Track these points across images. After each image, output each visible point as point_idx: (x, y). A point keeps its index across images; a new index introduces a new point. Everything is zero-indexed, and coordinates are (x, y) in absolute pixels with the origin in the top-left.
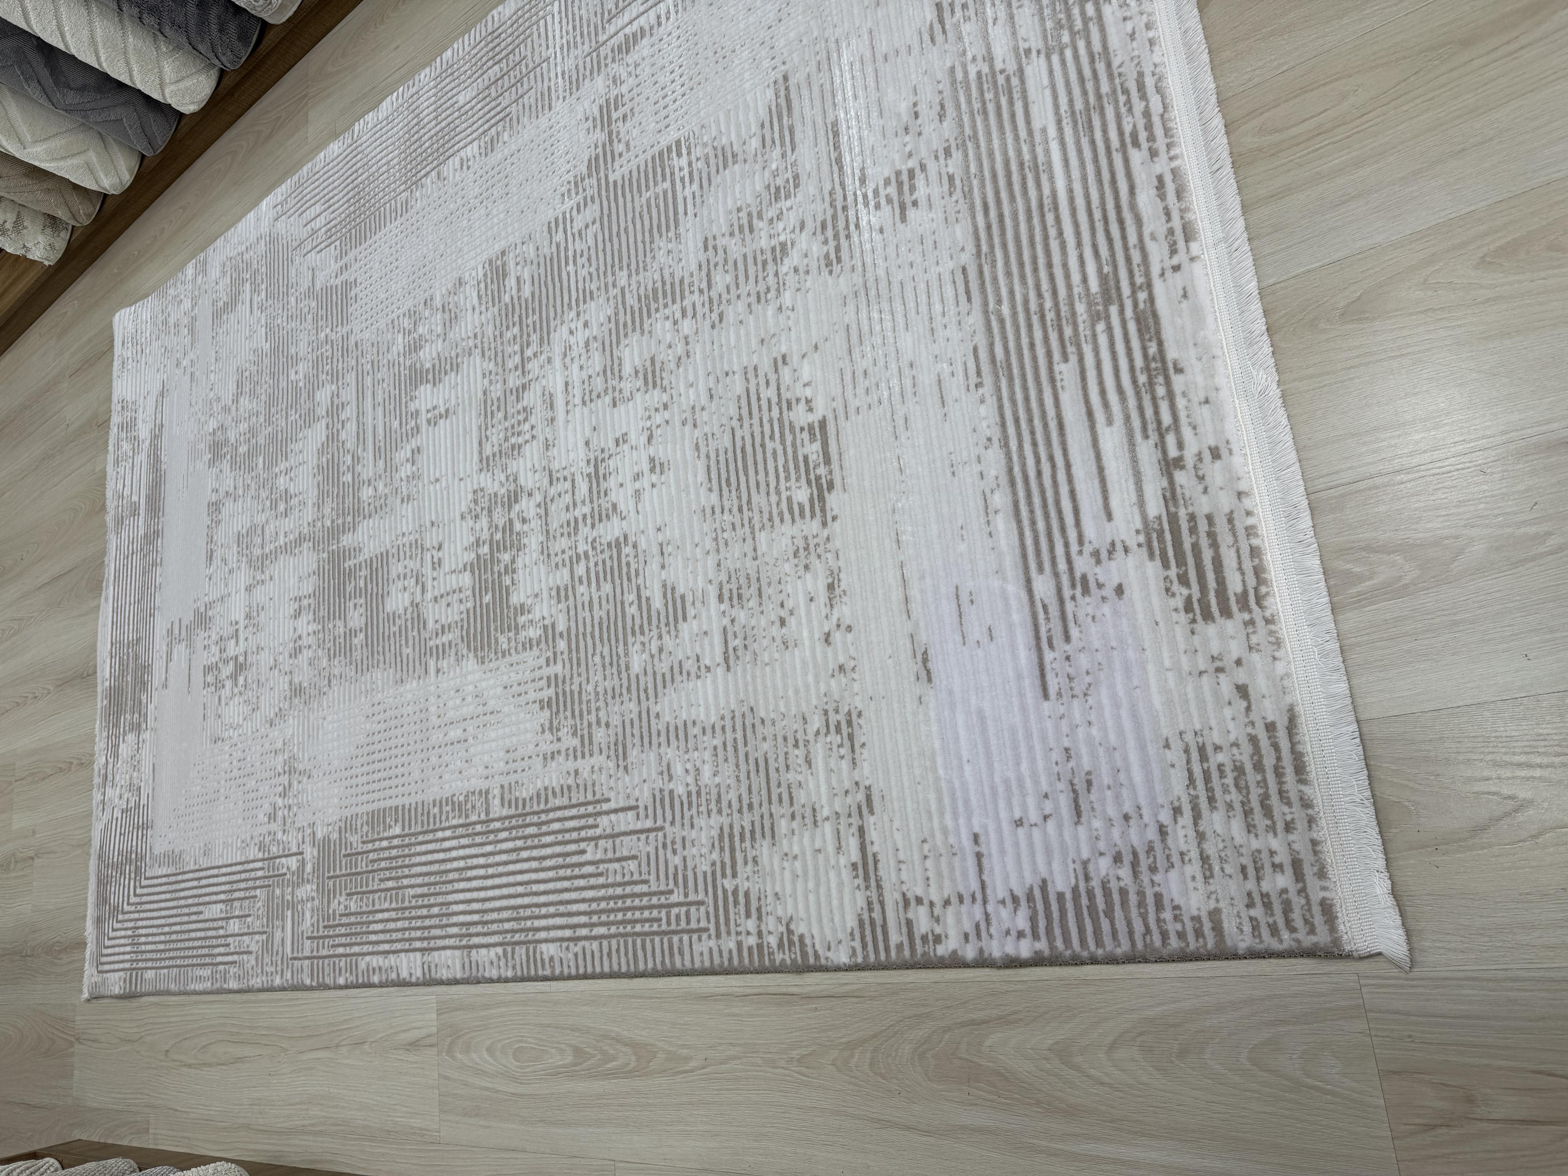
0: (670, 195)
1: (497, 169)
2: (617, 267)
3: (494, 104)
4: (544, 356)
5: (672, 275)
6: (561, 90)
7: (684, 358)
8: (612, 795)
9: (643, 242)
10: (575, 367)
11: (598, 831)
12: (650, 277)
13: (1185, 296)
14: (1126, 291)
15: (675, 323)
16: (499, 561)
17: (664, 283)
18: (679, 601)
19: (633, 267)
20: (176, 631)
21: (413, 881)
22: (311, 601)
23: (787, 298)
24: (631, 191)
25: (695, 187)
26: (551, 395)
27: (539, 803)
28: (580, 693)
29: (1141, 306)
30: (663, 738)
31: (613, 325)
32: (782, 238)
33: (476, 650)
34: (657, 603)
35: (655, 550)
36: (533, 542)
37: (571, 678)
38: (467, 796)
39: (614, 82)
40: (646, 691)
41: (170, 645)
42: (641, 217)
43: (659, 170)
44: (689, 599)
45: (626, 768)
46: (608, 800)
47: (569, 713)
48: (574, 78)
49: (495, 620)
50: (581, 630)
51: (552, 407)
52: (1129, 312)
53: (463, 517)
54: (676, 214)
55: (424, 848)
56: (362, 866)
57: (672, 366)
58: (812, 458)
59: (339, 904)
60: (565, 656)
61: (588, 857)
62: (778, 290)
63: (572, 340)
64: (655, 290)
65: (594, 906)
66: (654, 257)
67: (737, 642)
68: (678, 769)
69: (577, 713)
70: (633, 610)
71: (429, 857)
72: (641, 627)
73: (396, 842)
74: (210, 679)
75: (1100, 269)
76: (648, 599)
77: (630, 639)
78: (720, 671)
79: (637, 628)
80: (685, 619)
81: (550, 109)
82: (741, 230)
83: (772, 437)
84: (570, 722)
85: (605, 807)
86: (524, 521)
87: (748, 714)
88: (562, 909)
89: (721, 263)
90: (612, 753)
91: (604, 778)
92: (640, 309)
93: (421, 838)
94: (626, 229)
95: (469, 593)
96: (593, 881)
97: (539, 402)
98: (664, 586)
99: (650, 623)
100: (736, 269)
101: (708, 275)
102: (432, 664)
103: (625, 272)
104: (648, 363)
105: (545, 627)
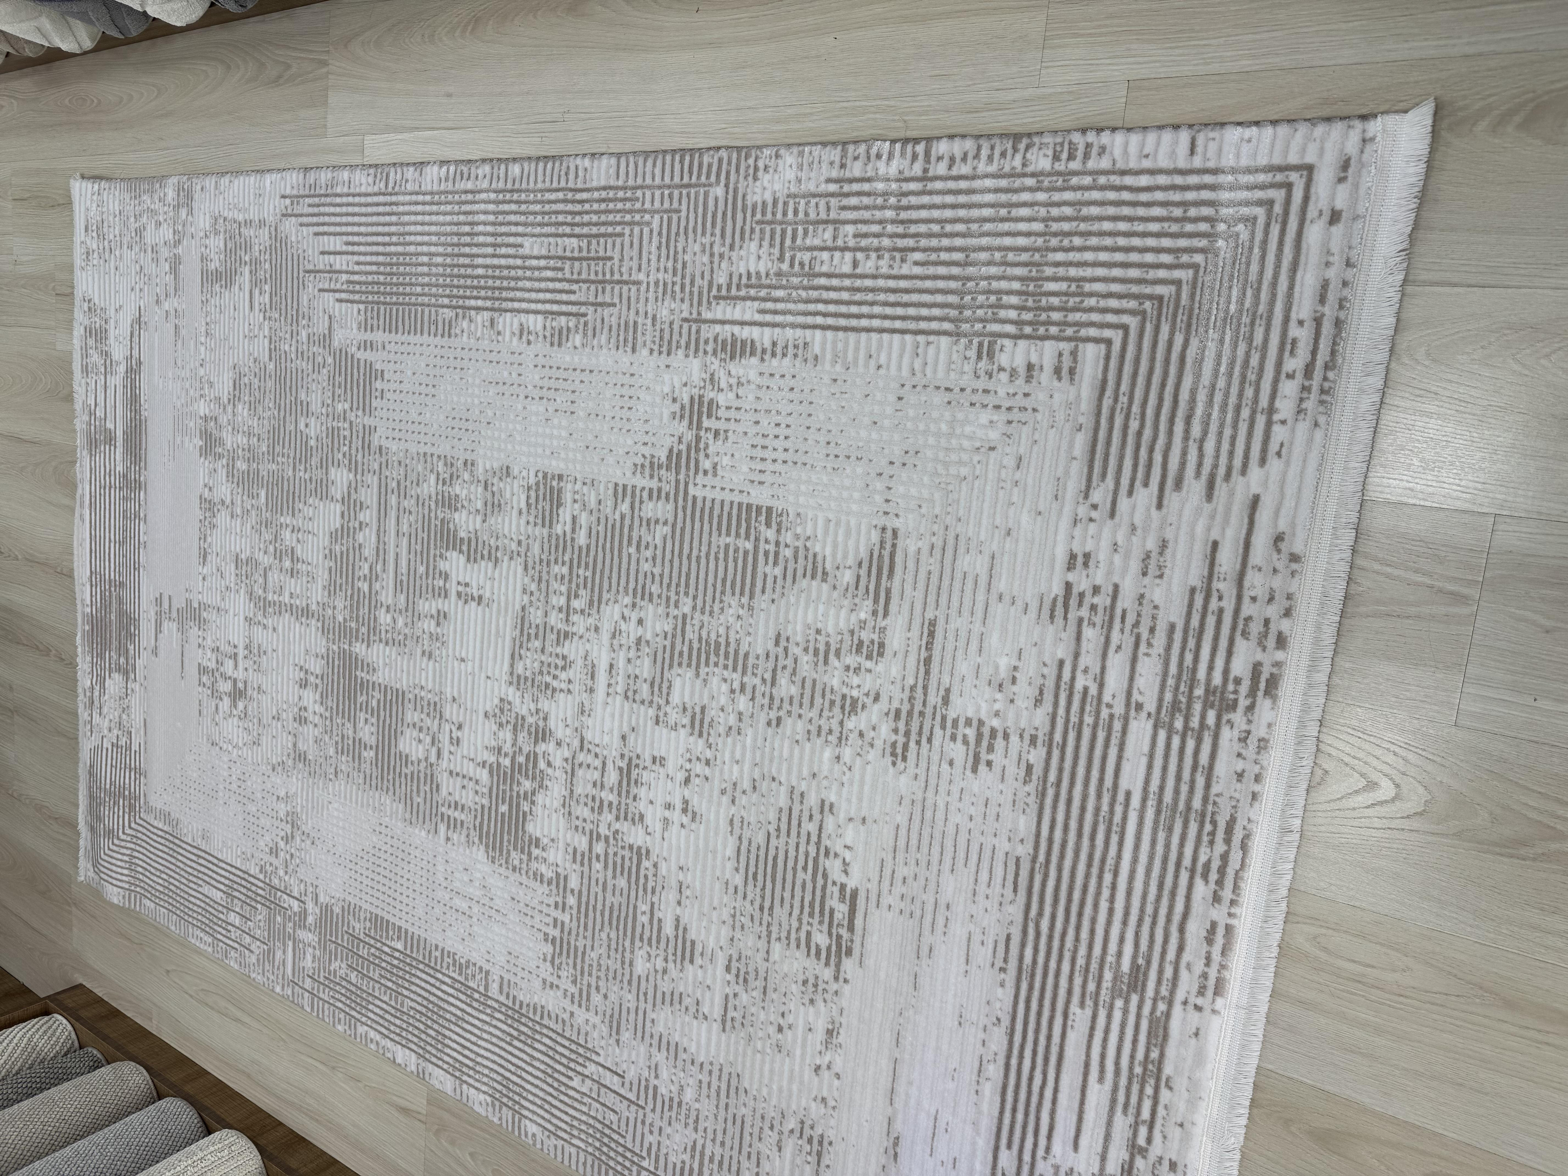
0: (750, 559)
1: (562, 374)
2: (682, 589)
3: (566, 286)
4: (590, 620)
5: (738, 642)
6: (648, 338)
7: (734, 732)
8: (601, 1052)
9: (714, 586)
10: (622, 656)
11: (586, 1072)
12: (715, 627)
13: (1196, 1034)
14: (1150, 992)
15: (733, 691)
16: (519, 783)
17: (728, 644)
18: (688, 944)
19: (699, 603)
20: (166, 605)
21: (412, 996)
22: (318, 681)
23: (847, 753)
24: (711, 523)
25: (778, 571)
26: (593, 666)
27: (535, 1013)
28: (584, 953)
29: (1158, 1014)
30: (655, 1042)
31: (668, 643)
32: (855, 693)
33: (487, 846)
34: (668, 929)
35: (674, 884)
36: (556, 790)
37: (578, 935)
38: (468, 962)
39: (712, 380)
40: (645, 994)
41: (159, 614)
42: (717, 559)
43: (744, 524)
44: (699, 948)
45: (618, 1041)
46: (598, 1054)
47: (571, 962)
48: (667, 336)
49: (509, 833)
50: (592, 902)
51: (593, 678)
52: (1146, 1010)
53: (486, 715)
54: (753, 584)
55: (424, 976)
56: (364, 952)
57: (722, 729)
58: (838, 916)
59: (339, 966)
60: (574, 912)
61: (575, 1083)
62: (840, 739)
63: (624, 627)
64: (718, 644)
65: (575, 1123)
66: (722, 609)
67: (735, 1014)
68: (664, 1074)
69: (579, 967)
70: (645, 919)
71: (428, 987)
72: (650, 939)
73: (397, 954)
74: (204, 679)
75: (1135, 957)
76: (660, 920)
77: (638, 943)
78: (716, 1027)
79: (645, 937)
80: (692, 961)
81: (634, 350)
82: (816, 652)
83: (805, 868)
84: (571, 970)
85: (594, 1057)
86: (549, 764)
87: (734, 1076)
88: (547, 1107)
89: (789, 670)
90: (607, 1020)
91: (596, 1035)
92: (699, 649)
93: (421, 966)
94: (698, 558)
95: (486, 790)
96: (576, 1105)
97: (580, 662)
98: (678, 920)
99: (658, 942)
100: (803, 687)
101: (774, 671)
102: (442, 828)
103: (689, 601)
104: (698, 710)
105: (558, 875)
